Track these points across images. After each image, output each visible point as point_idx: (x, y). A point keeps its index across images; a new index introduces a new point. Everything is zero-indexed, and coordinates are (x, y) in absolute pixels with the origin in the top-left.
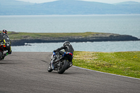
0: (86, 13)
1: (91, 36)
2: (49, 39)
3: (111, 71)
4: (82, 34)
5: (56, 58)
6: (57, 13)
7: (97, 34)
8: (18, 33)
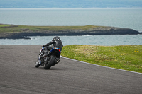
0: (86, 6)
1: (91, 29)
2: (48, 32)
3: (112, 65)
4: (82, 27)
5: (44, 53)
6: (57, 7)
7: (98, 27)
8: (17, 26)
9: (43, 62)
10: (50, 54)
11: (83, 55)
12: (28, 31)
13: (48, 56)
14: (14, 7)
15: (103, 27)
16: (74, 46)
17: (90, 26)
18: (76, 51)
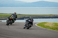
5: (26, 23)
8: (21, 15)
9: (26, 26)
10: (29, 23)
11: (48, 26)
12: (26, 17)
13: (28, 24)
14: (20, 7)
15: (57, 15)
16: (45, 23)
17: (51, 15)
18: (46, 25)
